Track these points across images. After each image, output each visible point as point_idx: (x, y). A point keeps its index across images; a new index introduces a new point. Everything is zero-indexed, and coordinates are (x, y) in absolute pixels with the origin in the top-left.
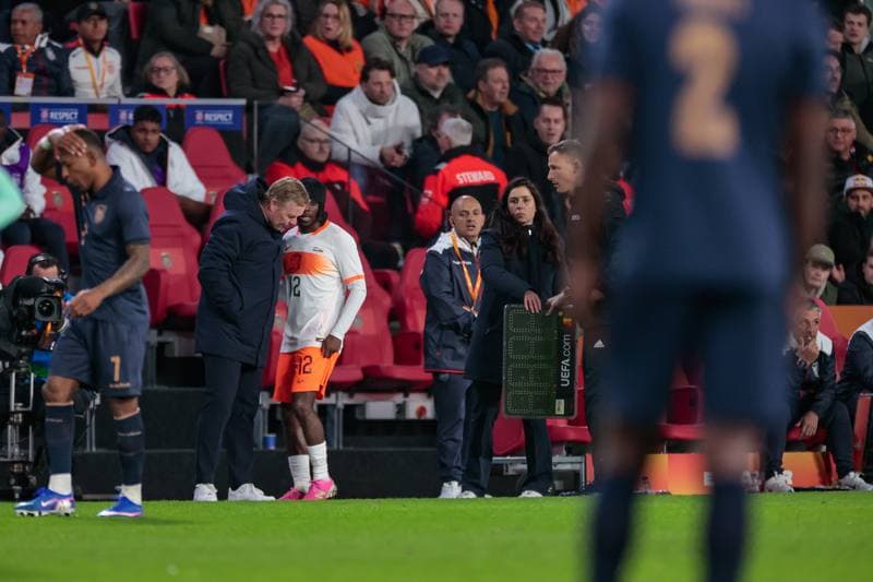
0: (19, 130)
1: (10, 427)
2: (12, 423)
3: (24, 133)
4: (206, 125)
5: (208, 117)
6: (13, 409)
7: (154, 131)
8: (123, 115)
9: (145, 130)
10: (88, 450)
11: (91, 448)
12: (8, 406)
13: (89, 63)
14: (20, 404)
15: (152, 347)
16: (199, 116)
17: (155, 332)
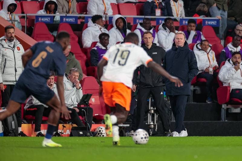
0: (153, 26)
1: (149, 114)
2: (149, 113)
3: (155, 27)
4: (209, 25)
5: (209, 23)
6: (150, 109)
7: (194, 26)
8: (184, 22)
9: (191, 26)
10: (172, 121)
11: (173, 120)
12: (149, 108)
13: (174, 4)
14: (152, 107)
15: (192, 91)
16: (207, 22)
17: (192, 86)
